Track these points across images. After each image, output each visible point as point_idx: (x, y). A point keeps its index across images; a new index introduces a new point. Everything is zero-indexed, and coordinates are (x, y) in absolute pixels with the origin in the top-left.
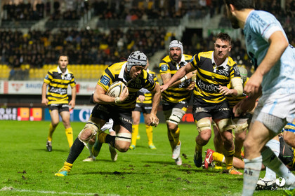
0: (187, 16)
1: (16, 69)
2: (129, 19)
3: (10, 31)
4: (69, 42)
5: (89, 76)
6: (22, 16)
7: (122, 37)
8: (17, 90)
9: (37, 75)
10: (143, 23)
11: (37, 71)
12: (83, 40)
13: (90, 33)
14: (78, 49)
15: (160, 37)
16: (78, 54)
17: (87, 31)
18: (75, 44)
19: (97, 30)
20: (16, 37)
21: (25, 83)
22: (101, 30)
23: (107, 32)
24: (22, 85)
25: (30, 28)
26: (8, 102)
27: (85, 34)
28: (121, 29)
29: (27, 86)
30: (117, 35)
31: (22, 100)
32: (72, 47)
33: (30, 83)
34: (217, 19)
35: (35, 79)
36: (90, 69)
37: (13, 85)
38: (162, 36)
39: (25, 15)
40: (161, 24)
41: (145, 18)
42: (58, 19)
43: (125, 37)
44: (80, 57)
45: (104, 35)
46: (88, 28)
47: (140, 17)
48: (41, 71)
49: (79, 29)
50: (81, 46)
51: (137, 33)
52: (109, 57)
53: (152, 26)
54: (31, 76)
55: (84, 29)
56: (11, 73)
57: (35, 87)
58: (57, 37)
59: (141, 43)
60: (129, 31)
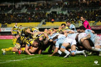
0: (52, 8)
1: (3, 25)
2: (36, 9)
3: (1, 14)
4: (19, 16)
5: (24, 26)
6: (5, 9)
7: (34, 14)
8: (4, 30)
9: (9, 26)
10: (40, 10)
11: (9, 25)
12: (22, 16)
13: (25, 13)
14: (21, 18)
15: (44, 14)
16: (21, 20)
17: (24, 13)
18: (20, 17)
19: (27, 13)
20: (3, 15)
21: (6, 28)
22: (28, 13)
23: (29, 13)
24: (5, 29)
25: (7, 12)
26: (1, 34)
27: (23, 14)
28: (33, 12)
29: (7, 29)
30: (32, 14)
31: (5, 33)
32: (19, 18)
33: (7, 28)
34: (61, 8)
35: (9, 27)
36: (24, 24)
37: (2, 29)
38: (45, 14)
39: (6, 9)
40: (45, 10)
41: (40, 9)
42: (15, 10)
43: (34, 15)
44: (21, 21)
45: (29, 14)
46: (24, 12)
47: (39, 9)
48: (10, 25)
49: (21, 13)
50: (22, 17)
51: (38, 13)
52: (30, 20)
53: (42, 11)
54: (8, 26)
55: (23, 13)
56: (2, 26)
57: (9, 30)
58: (15, 15)
59: (39, 16)
60: (36, 13)
